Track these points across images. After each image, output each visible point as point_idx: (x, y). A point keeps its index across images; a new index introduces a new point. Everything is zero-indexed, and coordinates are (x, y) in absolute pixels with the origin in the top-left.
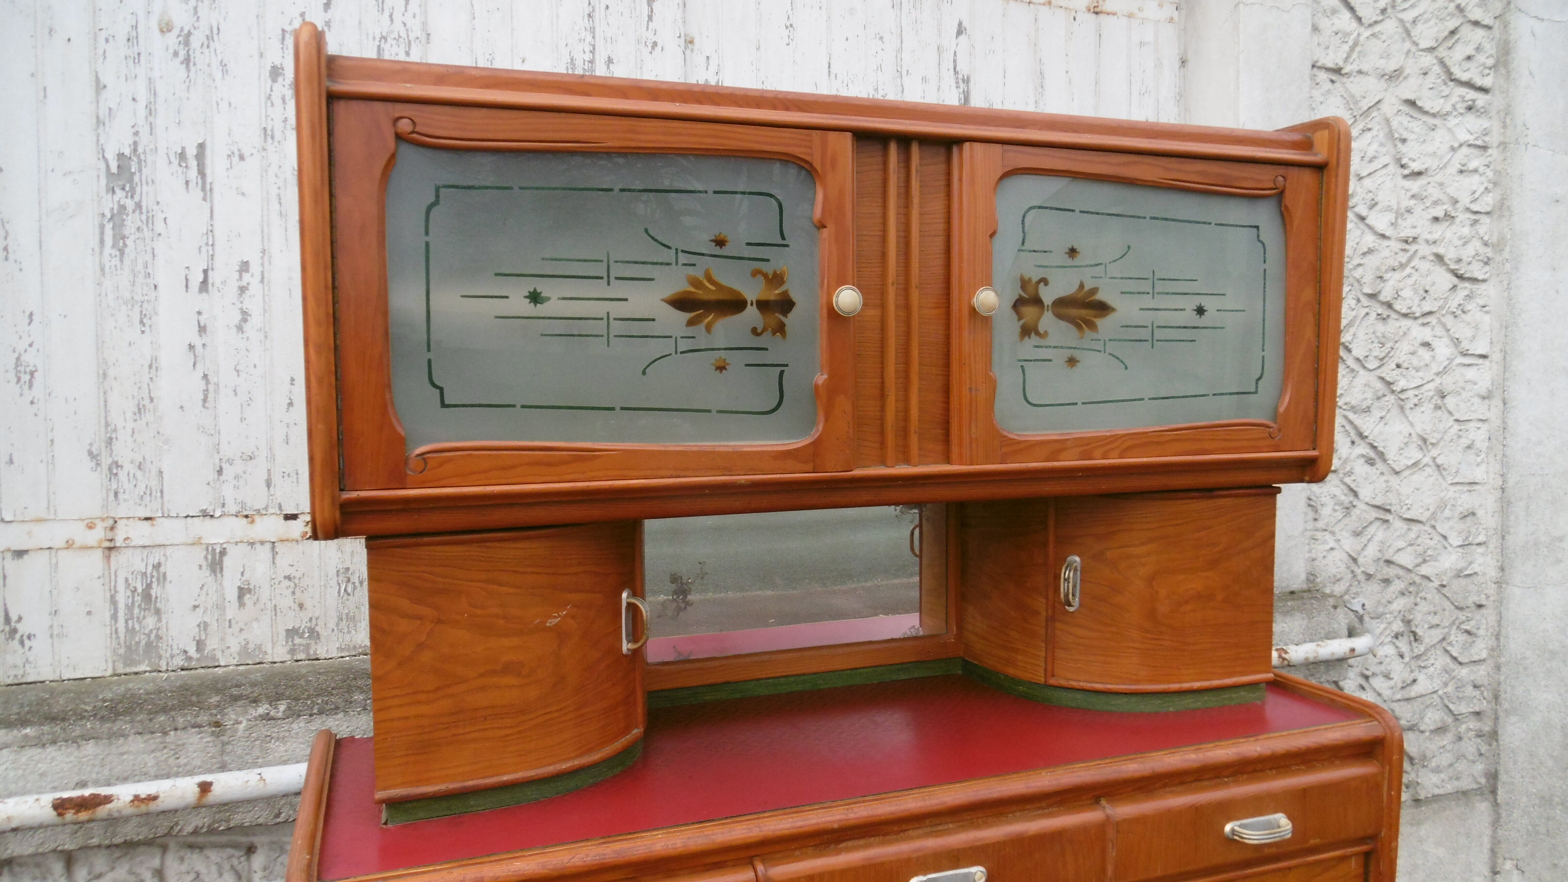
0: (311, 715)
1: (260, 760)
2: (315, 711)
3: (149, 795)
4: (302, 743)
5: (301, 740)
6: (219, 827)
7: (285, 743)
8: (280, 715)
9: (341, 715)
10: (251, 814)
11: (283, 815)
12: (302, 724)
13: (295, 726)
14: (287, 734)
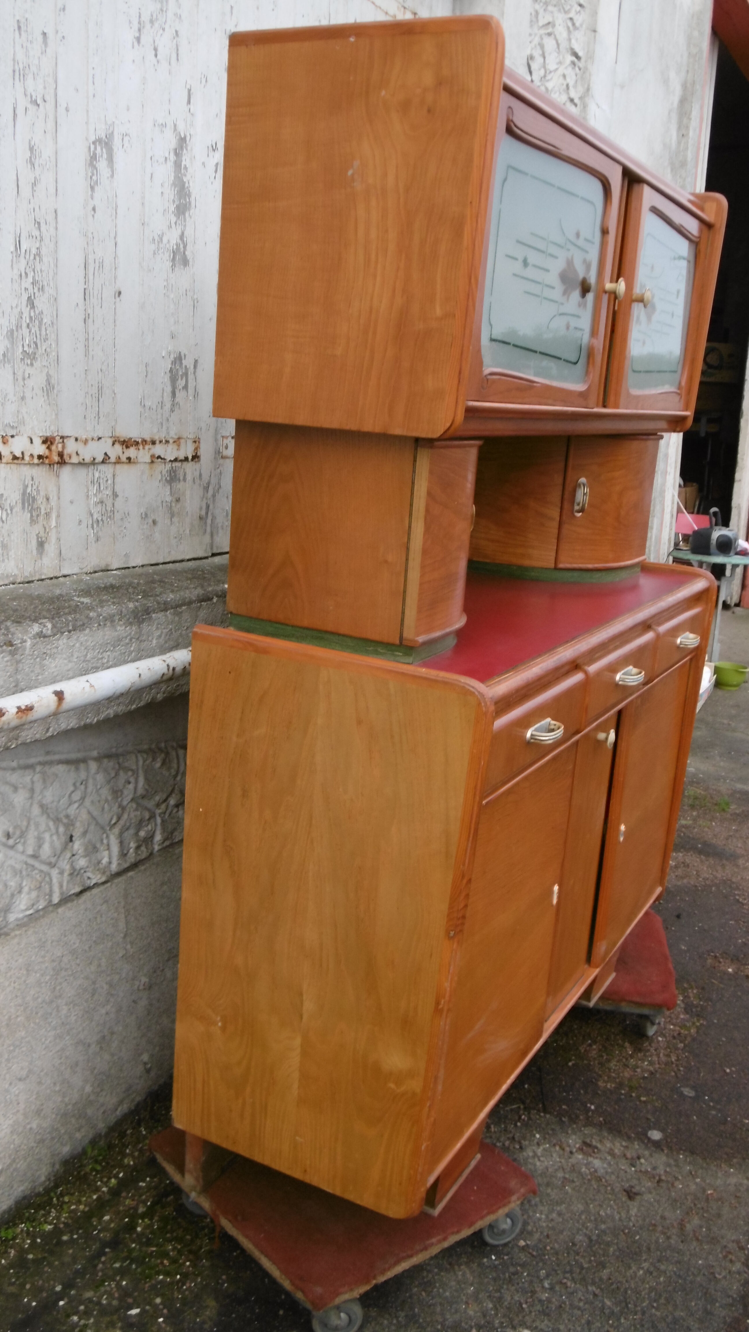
0: (69, 631)
1: (40, 677)
2: (71, 628)
3: (26, 706)
4: (65, 659)
5: (64, 656)
6: (11, 745)
7: (54, 659)
8: (49, 632)
9: (87, 631)
10: (32, 730)
11: (51, 729)
12: (65, 641)
13: (60, 642)
14: (55, 650)
